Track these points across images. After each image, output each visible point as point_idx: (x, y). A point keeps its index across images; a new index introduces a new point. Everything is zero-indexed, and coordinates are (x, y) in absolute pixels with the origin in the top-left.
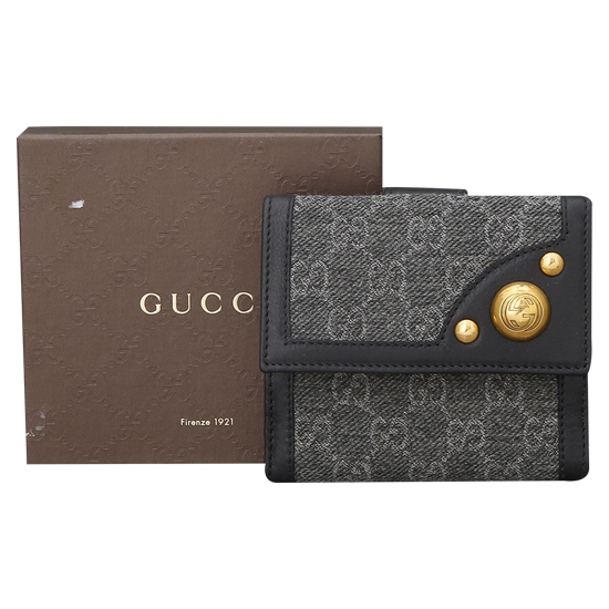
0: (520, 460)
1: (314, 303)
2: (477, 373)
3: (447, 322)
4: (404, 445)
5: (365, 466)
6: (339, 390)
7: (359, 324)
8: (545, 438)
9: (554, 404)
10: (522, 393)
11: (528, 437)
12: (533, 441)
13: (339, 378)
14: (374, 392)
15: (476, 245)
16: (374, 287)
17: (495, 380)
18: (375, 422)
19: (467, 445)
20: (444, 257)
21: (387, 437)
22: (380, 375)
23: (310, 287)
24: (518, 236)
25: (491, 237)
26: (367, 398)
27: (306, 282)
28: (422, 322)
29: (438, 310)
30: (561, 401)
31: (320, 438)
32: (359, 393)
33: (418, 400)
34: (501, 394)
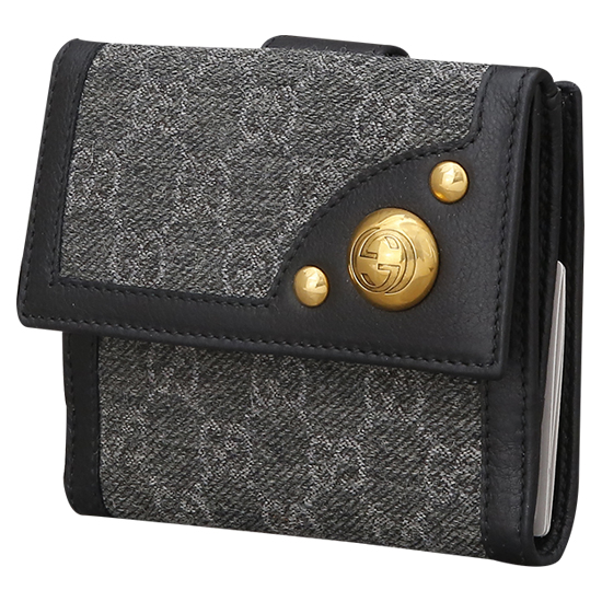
0: (421, 516)
1: (97, 219)
2: (353, 361)
3: (284, 269)
4: (246, 470)
5: (195, 498)
6: (157, 369)
7: (155, 259)
8: (460, 482)
9: (475, 425)
10: (422, 401)
11: (432, 478)
12: (440, 486)
13: (156, 349)
14: (205, 378)
15: (338, 140)
16: (182, 201)
17: (379, 376)
18: (205, 427)
19: (338, 482)
20: (288, 158)
21: (223, 456)
22: (212, 350)
23: (93, 193)
24: (401, 131)
25: (361, 129)
26: (194, 386)
27: (89, 184)
28: (247, 266)
29: (274, 247)
30: (486, 421)
31: (132, 447)
32: (183, 376)
33: (267, 397)
34: (389, 399)
